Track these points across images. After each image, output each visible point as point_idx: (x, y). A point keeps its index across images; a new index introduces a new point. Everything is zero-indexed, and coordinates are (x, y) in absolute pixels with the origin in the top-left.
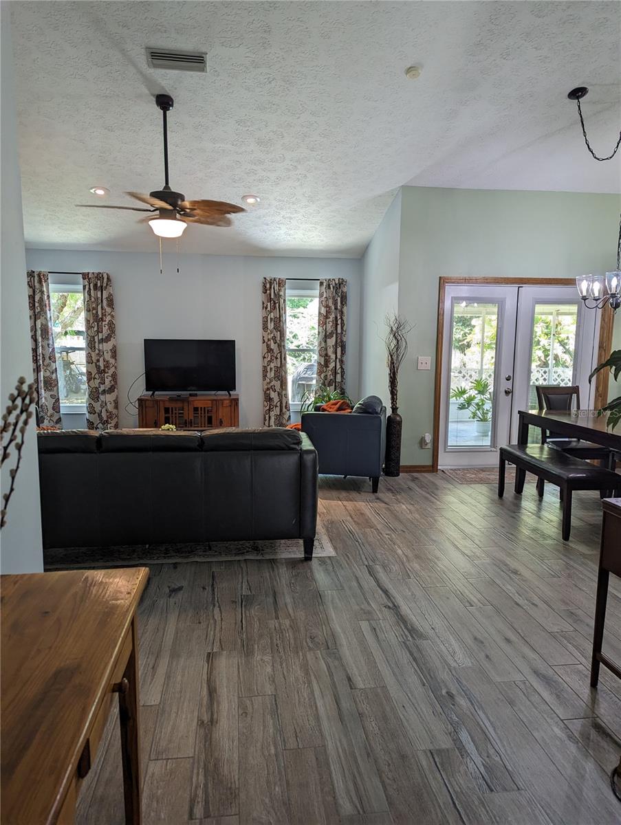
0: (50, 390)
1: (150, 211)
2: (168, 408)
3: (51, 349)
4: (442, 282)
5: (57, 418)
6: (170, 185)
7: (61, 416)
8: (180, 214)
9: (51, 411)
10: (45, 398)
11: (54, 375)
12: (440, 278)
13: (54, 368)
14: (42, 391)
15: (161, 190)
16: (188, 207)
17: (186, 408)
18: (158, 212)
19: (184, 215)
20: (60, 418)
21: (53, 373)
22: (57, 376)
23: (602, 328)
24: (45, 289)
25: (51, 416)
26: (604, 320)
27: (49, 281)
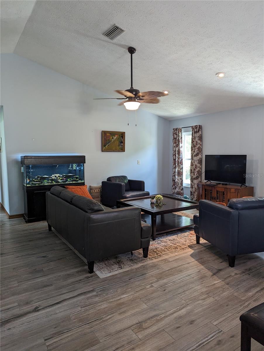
0: (180, 176)
1: (124, 99)
2: (206, 189)
3: (181, 159)
5: (182, 188)
6: (133, 87)
7: (183, 187)
8: (137, 99)
9: (180, 185)
10: (178, 179)
11: (182, 170)
13: (182, 167)
14: (177, 177)
15: (129, 89)
16: (141, 95)
17: (213, 190)
18: (128, 99)
19: (139, 99)
20: (183, 188)
21: (181, 169)
22: (183, 171)
24: (180, 135)
25: (180, 187)
27: (182, 131)
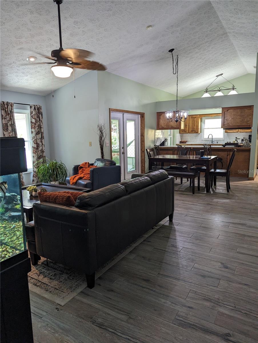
4: (110, 110)
12: (109, 108)
23: (141, 129)
26: (142, 126)
